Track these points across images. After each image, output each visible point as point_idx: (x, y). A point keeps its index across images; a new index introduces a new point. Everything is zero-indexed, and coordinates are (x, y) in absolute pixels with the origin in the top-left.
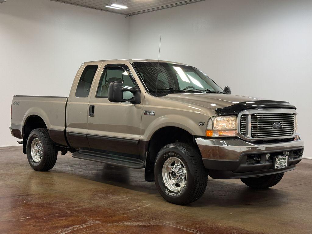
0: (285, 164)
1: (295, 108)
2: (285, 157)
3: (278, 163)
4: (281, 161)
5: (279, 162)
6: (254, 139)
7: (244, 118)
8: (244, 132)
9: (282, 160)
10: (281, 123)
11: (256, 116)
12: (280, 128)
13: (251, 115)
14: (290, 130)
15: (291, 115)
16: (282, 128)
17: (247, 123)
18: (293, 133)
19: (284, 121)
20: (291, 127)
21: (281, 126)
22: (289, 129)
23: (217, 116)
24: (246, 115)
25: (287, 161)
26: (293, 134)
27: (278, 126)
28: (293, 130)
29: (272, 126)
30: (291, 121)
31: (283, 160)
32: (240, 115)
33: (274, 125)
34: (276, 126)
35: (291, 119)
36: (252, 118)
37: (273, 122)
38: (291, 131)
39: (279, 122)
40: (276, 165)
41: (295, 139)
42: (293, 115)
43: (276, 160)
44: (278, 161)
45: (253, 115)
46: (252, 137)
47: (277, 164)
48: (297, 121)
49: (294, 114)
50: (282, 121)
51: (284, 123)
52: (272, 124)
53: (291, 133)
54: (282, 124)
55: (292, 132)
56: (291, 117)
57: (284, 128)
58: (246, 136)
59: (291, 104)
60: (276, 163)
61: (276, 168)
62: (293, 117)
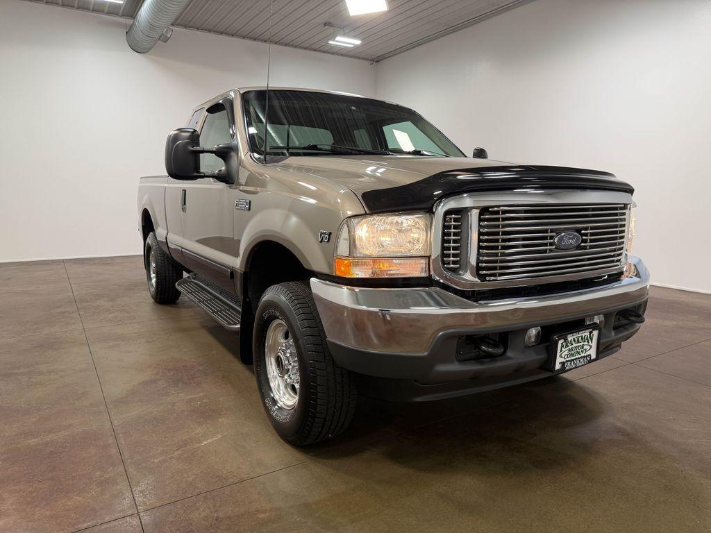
0: (587, 353)
1: (630, 191)
2: (590, 333)
3: (566, 353)
4: (575, 345)
5: (570, 350)
6: (486, 286)
7: (455, 220)
8: (454, 263)
9: (578, 342)
10: (582, 235)
11: (497, 213)
12: (579, 247)
13: (478, 211)
14: (612, 254)
15: (616, 209)
16: (585, 248)
17: (466, 235)
18: (619, 261)
19: (592, 228)
20: (615, 244)
21: (584, 241)
22: (608, 249)
23: (366, 214)
24: (462, 212)
25: (594, 344)
26: (619, 263)
27: (573, 242)
28: (619, 252)
29: (551, 244)
30: (616, 226)
31: (581, 344)
32: (441, 210)
33: (561, 239)
34: (566, 242)
35: (616, 220)
36: (480, 220)
37: (558, 232)
38: (614, 256)
39: (578, 231)
40: (559, 360)
41: (625, 274)
42: (621, 209)
43: (560, 345)
44: (567, 346)
45: (484, 210)
46: (482, 278)
47: (563, 355)
48: (632, 225)
49: (625, 207)
50: (586, 229)
51: (592, 234)
52: (552, 238)
53: (613, 261)
54: (586, 235)
55: (616, 259)
56: (616, 215)
57: (591, 247)
58: (460, 275)
59: (620, 177)
60: (558, 354)
61: (558, 367)
62: (624, 214)
